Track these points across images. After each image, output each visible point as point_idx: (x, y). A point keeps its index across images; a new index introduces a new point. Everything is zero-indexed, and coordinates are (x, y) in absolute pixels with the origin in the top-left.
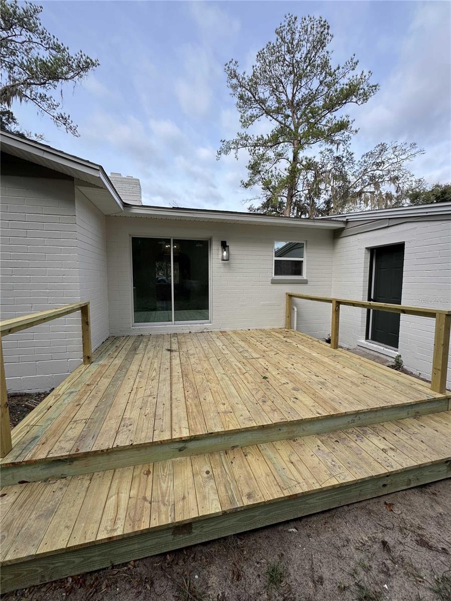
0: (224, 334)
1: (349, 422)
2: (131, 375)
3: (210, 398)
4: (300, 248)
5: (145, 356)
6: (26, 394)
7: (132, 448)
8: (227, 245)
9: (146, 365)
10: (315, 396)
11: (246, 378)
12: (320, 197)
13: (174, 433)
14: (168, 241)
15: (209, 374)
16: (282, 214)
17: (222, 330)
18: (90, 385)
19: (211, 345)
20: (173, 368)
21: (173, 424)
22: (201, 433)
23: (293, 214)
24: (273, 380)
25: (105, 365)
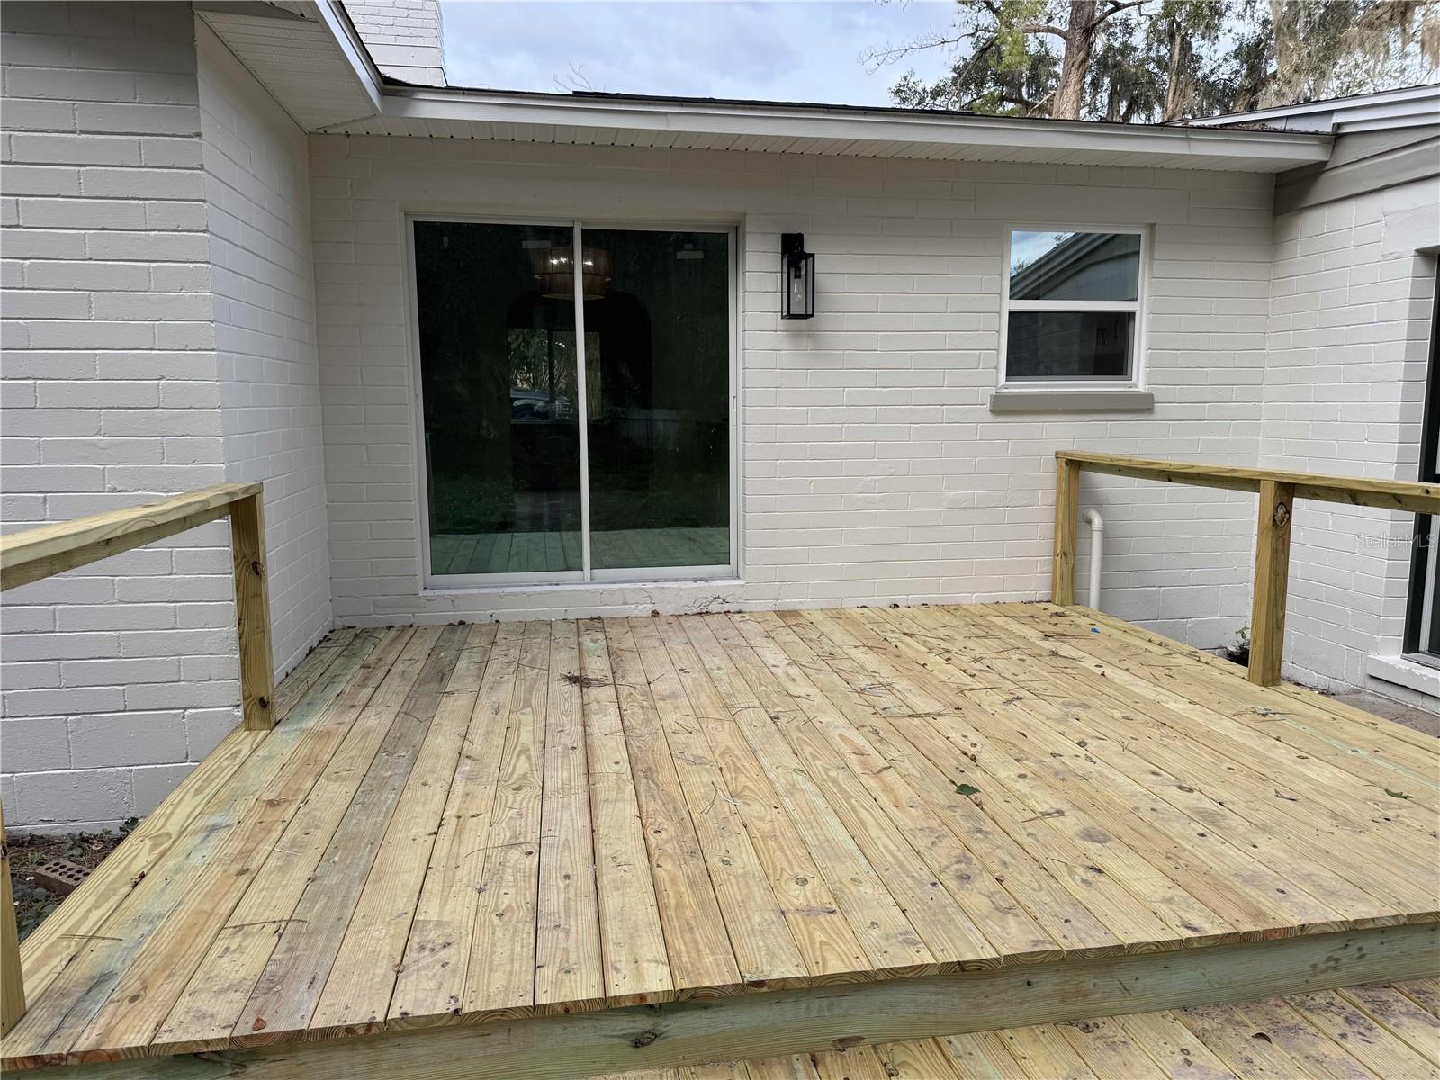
0: (792, 621)
1: (1314, 966)
2: (433, 772)
3: (745, 858)
4: (1125, 256)
5: (483, 700)
6: (32, 836)
7: (459, 1027)
8: (808, 250)
9: (487, 733)
10: (1175, 865)
11: (887, 788)
12: (1217, 28)
13: (613, 978)
14: (559, 237)
15: (737, 770)
16: (1041, 109)
17: (786, 604)
18: (278, 804)
19: (742, 664)
20: (597, 745)
21: (610, 947)
22: (718, 982)
23: (1093, 109)
24: (999, 799)
25: (328, 734)
